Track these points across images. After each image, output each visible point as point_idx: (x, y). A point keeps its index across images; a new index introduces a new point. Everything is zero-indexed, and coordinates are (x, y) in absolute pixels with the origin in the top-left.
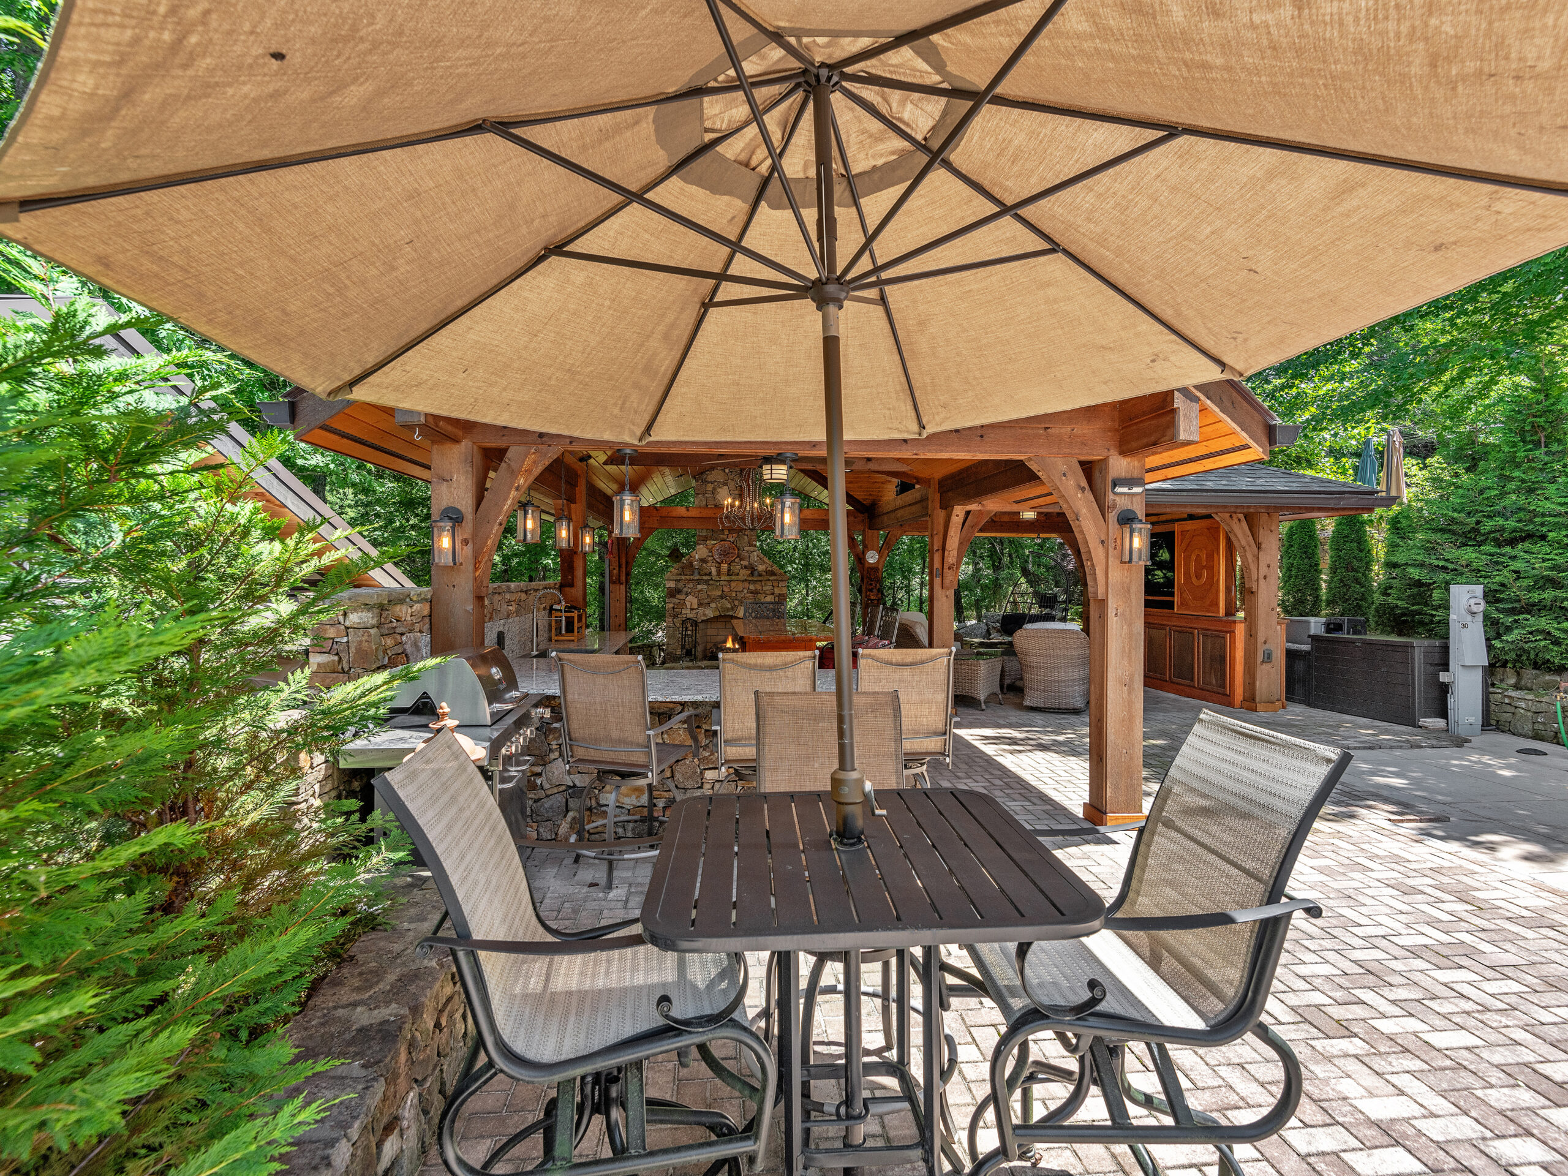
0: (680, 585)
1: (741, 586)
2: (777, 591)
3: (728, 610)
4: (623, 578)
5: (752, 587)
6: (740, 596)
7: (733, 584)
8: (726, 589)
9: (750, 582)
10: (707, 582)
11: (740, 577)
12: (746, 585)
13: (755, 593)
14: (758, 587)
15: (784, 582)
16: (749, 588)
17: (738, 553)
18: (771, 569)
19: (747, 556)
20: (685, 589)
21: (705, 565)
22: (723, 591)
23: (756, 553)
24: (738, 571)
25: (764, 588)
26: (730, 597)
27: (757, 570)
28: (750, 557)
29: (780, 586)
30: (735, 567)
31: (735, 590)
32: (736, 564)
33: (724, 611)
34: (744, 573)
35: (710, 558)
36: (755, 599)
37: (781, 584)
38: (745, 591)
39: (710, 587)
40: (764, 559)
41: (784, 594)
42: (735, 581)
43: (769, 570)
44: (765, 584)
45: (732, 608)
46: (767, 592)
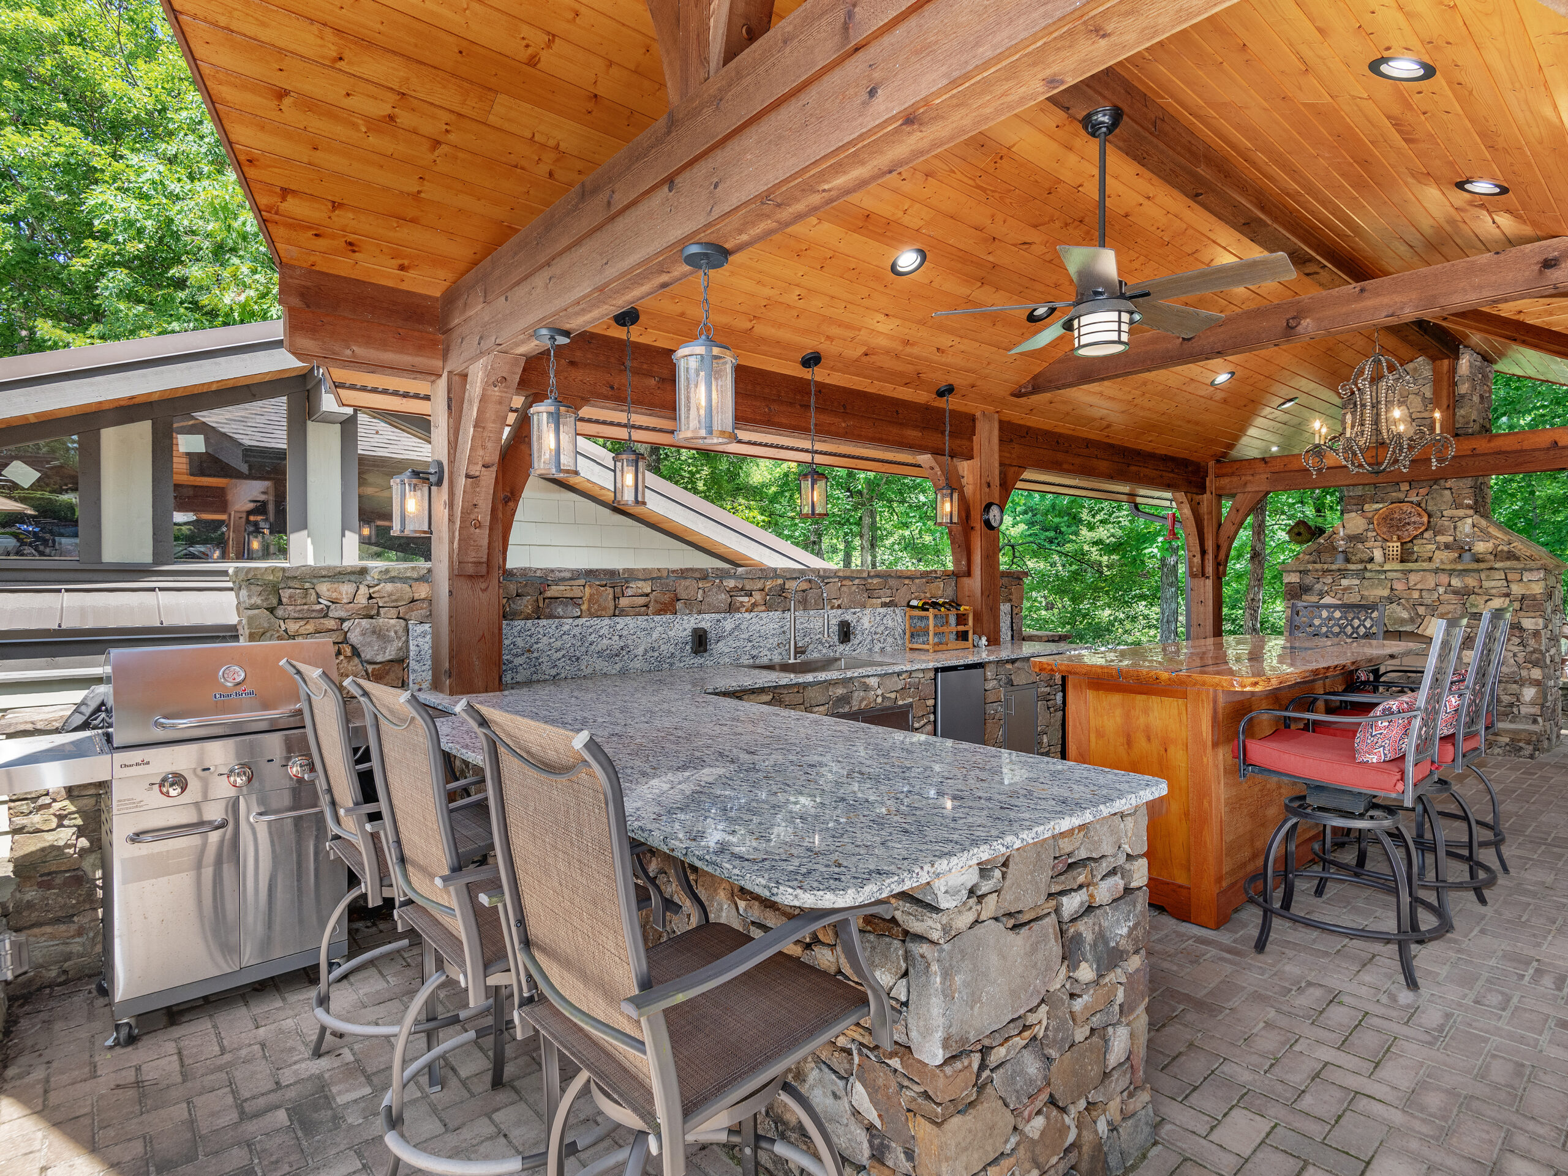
0: (1309, 580)
1: (1431, 581)
2: (1516, 589)
3: (1403, 622)
4: (1210, 569)
5: (1456, 582)
6: (1428, 598)
7: (1414, 578)
8: (1399, 586)
9: (1451, 572)
10: (1361, 574)
11: (1436, 563)
12: (1444, 578)
13: (1465, 593)
14: (1471, 581)
15: (1535, 573)
16: (1449, 585)
17: (1429, 522)
18: (1506, 549)
19: (1449, 527)
20: (1318, 587)
21: (1360, 546)
22: (1392, 589)
23: (1469, 521)
24: (1430, 555)
25: (1486, 584)
26: (1407, 600)
27: (1470, 550)
28: (1455, 528)
29: (1525, 579)
30: (1423, 548)
31: (1419, 587)
32: (1425, 541)
33: (1394, 624)
34: (1443, 557)
35: (1370, 534)
36: (1464, 604)
37: (1527, 576)
38: (1441, 590)
39: (1366, 582)
40: (1490, 530)
41: (1534, 595)
42: (1418, 571)
43: (1502, 551)
44: (1488, 576)
45: (1412, 620)
46: (1494, 591)
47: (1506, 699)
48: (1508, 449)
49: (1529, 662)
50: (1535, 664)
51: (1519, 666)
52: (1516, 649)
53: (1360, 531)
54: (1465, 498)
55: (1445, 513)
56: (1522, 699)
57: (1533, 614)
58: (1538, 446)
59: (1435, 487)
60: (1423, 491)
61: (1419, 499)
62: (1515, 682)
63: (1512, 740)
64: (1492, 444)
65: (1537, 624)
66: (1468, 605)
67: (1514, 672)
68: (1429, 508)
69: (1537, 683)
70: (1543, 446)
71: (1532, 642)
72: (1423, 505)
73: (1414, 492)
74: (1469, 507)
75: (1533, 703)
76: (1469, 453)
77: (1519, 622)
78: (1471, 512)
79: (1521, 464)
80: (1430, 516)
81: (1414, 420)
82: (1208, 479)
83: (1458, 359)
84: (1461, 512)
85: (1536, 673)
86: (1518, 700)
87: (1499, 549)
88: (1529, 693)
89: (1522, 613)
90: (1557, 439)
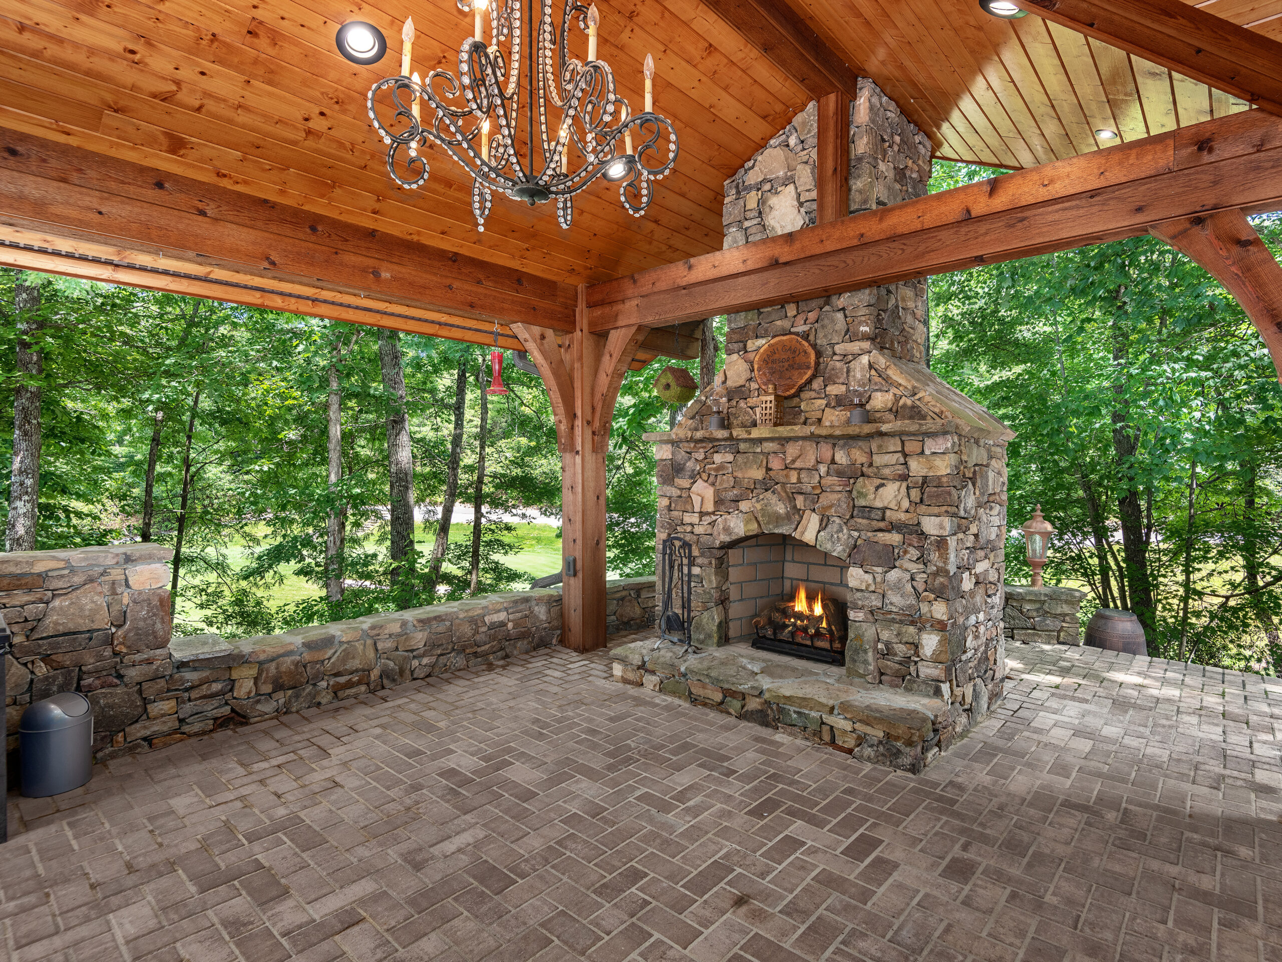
0: (682, 454)
1: (810, 456)
2: (916, 467)
3: (778, 519)
5: (841, 457)
6: (808, 483)
7: (792, 450)
8: (776, 464)
9: (838, 441)
10: (737, 446)
12: (826, 451)
13: (851, 474)
14: (859, 455)
15: (940, 440)
16: (833, 461)
17: (817, 364)
18: (909, 402)
19: (841, 369)
20: (690, 464)
21: (742, 404)
22: (768, 469)
23: (865, 359)
24: (818, 414)
25: (878, 460)
26: (784, 484)
27: (862, 405)
28: (848, 371)
29: (927, 452)
30: (812, 404)
31: (798, 464)
32: (813, 394)
33: (768, 523)
34: (834, 418)
35: (754, 385)
36: (850, 492)
37: (931, 446)
38: (823, 469)
39: (740, 458)
40: (890, 372)
41: (939, 478)
42: (796, 439)
43: (905, 405)
44: (880, 447)
45: (788, 517)
46: (886, 471)
47: (901, 649)
48: (906, 230)
49: (932, 591)
50: (940, 594)
51: (918, 595)
52: (914, 567)
53: (742, 382)
54: (860, 323)
55: (838, 349)
56: (921, 652)
57: (936, 510)
58: (945, 220)
59: (827, 308)
60: (812, 316)
61: (806, 328)
62: (913, 623)
63: (888, 735)
64: (885, 225)
65: (942, 527)
66: (854, 494)
67: (910, 606)
68: (819, 342)
69: (941, 627)
70: (951, 219)
71: (934, 556)
72: (811, 338)
73: (800, 319)
74: (865, 337)
75: (936, 660)
76: (855, 242)
77: (919, 524)
78: (866, 345)
79: (923, 254)
80: (819, 354)
81: (801, 204)
82: (578, 310)
83: (854, 98)
84: (855, 347)
85: (940, 610)
86: (917, 654)
87: (901, 403)
88: (930, 642)
89: (923, 508)
90: (970, 205)
